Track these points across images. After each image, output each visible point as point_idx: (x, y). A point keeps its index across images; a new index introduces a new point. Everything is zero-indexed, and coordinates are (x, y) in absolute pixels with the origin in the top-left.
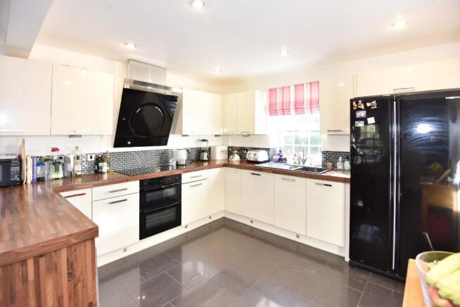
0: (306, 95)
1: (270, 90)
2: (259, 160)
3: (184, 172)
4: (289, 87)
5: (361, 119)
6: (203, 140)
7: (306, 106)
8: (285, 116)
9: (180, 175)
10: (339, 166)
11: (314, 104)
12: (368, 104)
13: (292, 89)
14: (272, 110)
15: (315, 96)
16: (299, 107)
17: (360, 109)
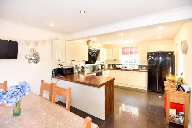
0: (134, 50)
1: (123, 48)
2: (120, 67)
3: (103, 71)
4: (128, 48)
5: (150, 57)
6: (103, 62)
7: (134, 53)
8: (127, 55)
9: (102, 72)
10: (143, 68)
11: (136, 52)
12: (152, 54)
13: (130, 48)
14: (123, 53)
15: (136, 51)
16: (131, 53)
17: (150, 55)
